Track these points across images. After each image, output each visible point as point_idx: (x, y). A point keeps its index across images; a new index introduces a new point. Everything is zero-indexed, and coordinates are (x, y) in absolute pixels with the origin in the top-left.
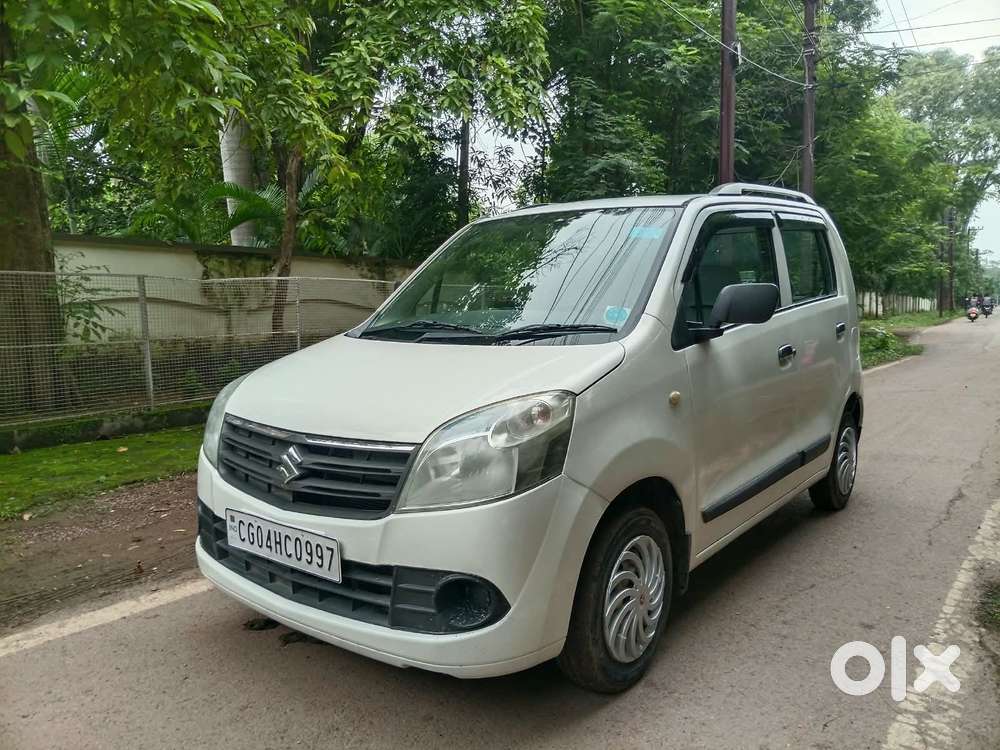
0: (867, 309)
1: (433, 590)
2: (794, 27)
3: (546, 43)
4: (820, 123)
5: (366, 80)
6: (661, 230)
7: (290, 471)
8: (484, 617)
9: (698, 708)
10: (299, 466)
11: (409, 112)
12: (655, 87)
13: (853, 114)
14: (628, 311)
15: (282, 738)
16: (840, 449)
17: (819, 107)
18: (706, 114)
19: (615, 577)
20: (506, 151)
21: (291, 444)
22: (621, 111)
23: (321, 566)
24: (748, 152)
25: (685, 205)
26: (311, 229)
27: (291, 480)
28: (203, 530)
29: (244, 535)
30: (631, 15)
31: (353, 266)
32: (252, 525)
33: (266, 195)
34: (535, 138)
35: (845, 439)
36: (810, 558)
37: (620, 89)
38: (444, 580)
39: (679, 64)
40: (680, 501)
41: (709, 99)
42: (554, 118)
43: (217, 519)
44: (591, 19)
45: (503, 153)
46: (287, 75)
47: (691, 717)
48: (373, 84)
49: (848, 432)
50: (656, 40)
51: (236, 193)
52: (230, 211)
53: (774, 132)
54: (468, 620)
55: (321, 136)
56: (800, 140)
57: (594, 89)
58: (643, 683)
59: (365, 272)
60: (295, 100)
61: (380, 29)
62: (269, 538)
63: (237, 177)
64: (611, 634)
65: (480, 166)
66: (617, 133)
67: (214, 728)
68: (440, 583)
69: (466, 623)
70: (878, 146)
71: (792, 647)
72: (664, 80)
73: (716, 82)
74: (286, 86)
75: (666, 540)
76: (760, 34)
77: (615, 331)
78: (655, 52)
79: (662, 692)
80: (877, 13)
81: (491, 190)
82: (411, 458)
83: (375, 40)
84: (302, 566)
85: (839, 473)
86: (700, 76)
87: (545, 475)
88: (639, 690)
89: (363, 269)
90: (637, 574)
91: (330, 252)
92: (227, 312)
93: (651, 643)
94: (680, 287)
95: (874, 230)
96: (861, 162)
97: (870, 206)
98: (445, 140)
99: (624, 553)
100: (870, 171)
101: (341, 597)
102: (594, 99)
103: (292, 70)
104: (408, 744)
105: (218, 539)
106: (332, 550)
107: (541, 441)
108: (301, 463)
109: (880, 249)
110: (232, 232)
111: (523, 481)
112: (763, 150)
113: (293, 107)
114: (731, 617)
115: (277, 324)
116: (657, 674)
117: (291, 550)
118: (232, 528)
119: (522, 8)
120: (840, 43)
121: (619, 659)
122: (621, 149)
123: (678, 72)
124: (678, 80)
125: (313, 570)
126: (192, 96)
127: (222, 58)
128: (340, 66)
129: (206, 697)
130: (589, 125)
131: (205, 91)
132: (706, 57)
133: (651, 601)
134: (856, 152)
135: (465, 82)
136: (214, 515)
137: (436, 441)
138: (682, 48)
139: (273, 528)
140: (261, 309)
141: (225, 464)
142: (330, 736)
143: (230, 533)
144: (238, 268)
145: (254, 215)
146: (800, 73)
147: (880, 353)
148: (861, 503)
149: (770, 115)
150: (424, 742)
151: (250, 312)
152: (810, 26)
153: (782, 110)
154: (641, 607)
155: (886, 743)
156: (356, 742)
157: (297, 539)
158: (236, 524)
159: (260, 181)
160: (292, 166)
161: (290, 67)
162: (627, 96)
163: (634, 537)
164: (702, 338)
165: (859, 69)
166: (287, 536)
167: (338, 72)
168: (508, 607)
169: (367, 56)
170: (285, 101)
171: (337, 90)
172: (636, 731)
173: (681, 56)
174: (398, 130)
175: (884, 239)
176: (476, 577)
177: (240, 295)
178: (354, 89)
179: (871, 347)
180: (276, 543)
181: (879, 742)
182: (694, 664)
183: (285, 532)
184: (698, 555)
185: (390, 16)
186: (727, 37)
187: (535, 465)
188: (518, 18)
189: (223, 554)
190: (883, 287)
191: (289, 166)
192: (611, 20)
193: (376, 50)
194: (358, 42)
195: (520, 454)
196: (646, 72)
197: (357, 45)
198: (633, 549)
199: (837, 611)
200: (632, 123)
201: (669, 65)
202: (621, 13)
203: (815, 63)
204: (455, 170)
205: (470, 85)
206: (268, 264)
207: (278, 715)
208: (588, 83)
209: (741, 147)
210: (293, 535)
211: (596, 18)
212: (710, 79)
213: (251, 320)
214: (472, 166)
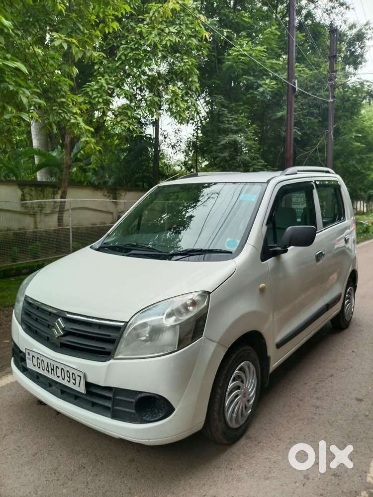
0: (358, 209)
1: (133, 400)
2: (325, 70)
3: (199, 78)
4: (337, 118)
5: (105, 98)
6: (255, 196)
7: (59, 333)
8: (161, 415)
9: (272, 452)
10: (63, 329)
11: (128, 114)
12: (254, 100)
13: (352, 113)
14: (238, 242)
15: (55, 473)
16: (346, 298)
17: (337, 110)
18: (280, 114)
19: (231, 385)
20: (179, 130)
21: (59, 317)
22: (236, 112)
23: (75, 384)
24: (300, 134)
25: (268, 182)
26: (77, 172)
27: (59, 337)
28: (15, 355)
29: (35, 363)
30: (241, 64)
31: (99, 191)
32: (39, 358)
33: (54, 154)
34: (193, 123)
35: (349, 293)
36: (331, 358)
37: (236, 101)
38: (140, 396)
39: (266, 89)
40: (265, 340)
41: (281, 106)
42: (203, 113)
43: (21, 352)
44: (222, 65)
45: (177, 131)
46: (63, 97)
47: (269, 458)
48: (109, 100)
49: (350, 289)
50: (254, 76)
51: (39, 153)
52: (36, 162)
53: (314, 123)
54: (152, 416)
55: (81, 128)
56: (327, 127)
57: (223, 101)
58: (244, 437)
59: (106, 193)
60: (67, 110)
61: (113, 71)
62: (48, 366)
63: (40, 143)
64: (228, 415)
65: (165, 138)
66: (235, 124)
67: (19, 467)
68: (138, 397)
69: (151, 418)
70: (366, 130)
71: (321, 413)
72: (258, 97)
73: (285, 98)
74: (63, 103)
75: (258, 362)
76: (307, 74)
77: (231, 253)
78: (254, 83)
79: (254, 443)
80: (365, 61)
81: (170, 150)
82: (122, 330)
83: (110, 77)
84: (65, 383)
85: (345, 311)
86: (277, 94)
87: (194, 339)
88: (243, 441)
89: (104, 192)
90: (242, 382)
91: (87, 183)
92: (34, 215)
93: (249, 416)
94: (265, 228)
95: (363, 173)
96: (357, 139)
97: (361, 161)
98: (147, 124)
99: (236, 372)
100: (362, 143)
101: (86, 400)
102: (223, 106)
103: (66, 94)
104: (121, 477)
105: (22, 362)
106: (80, 377)
107: (192, 320)
108: (64, 328)
109: (365, 182)
110: (37, 173)
111: (182, 343)
112: (308, 132)
113: (66, 113)
114: (290, 395)
115: (60, 220)
116: (251, 432)
117: (59, 374)
118: (29, 359)
119: (186, 60)
120: (347, 76)
121: (232, 427)
122: (236, 132)
123: (266, 93)
124: (265, 97)
125: (70, 385)
126: (12, 113)
127: (27, 92)
128: (91, 90)
129: (16, 447)
130: (220, 119)
131: (19, 110)
132: (280, 86)
133: (249, 395)
134: (354, 134)
135: (156, 99)
136: (19, 349)
137: (136, 320)
138: (267, 81)
139: (50, 362)
140: (52, 213)
141: (24, 323)
142: (80, 472)
143: (28, 361)
144: (40, 192)
145: (48, 164)
146: (327, 93)
147: (365, 235)
148: (356, 324)
149: (312, 114)
150: (129, 475)
151: (46, 215)
152: (332, 70)
153: (318, 112)
154: (244, 399)
155: (369, 473)
156: (94, 476)
157: (62, 369)
158: (31, 357)
159: (52, 144)
160: (68, 140)
161: (65, 92)
162: (240, 104)
163: (241, 363)
164: (276, 254)
165: (356, 91)
166: (57, 367)
167: (90, 93)
168: (174, 410)
169: (106, 85)
170: (62, 110)
171: (90, 103)
172: (241, 467)
173: (267, 85)
174: (122, 124)
175: (367, 177)
176: (157, 395)
177: (41, 207)
178: (99, 102)
179: (361, 231)
180: (52, 369)
181: (366, 472)
182: (271, 425)
183: (56, 365)
184: (274, 365)
185: (117, 64)
186: (290, 77)
187: (189, 333)
188: (184, 66)
189: (24, 370)
190: (367, 199)
191: (66, 140)
192: (231, 66)
193: (110, 82)
194: (101, 77)
195: (180, 328)
196: (250, 93)
197: (100, 79)
198: (241, 369)
199: (344, 391)
200: (242, 118)
201: (261, 90)
202: (237, 62)
203: (335, 88)
204: (152, 140)
205: (159, 100)
206: (56, 190)
207: (53, 458)
208: (220, 98)
209: (297, 131)
210: (60, 367)
211: (224, 65)
212: (282, 96)
213: (47, 219)
214: (161, 138)
